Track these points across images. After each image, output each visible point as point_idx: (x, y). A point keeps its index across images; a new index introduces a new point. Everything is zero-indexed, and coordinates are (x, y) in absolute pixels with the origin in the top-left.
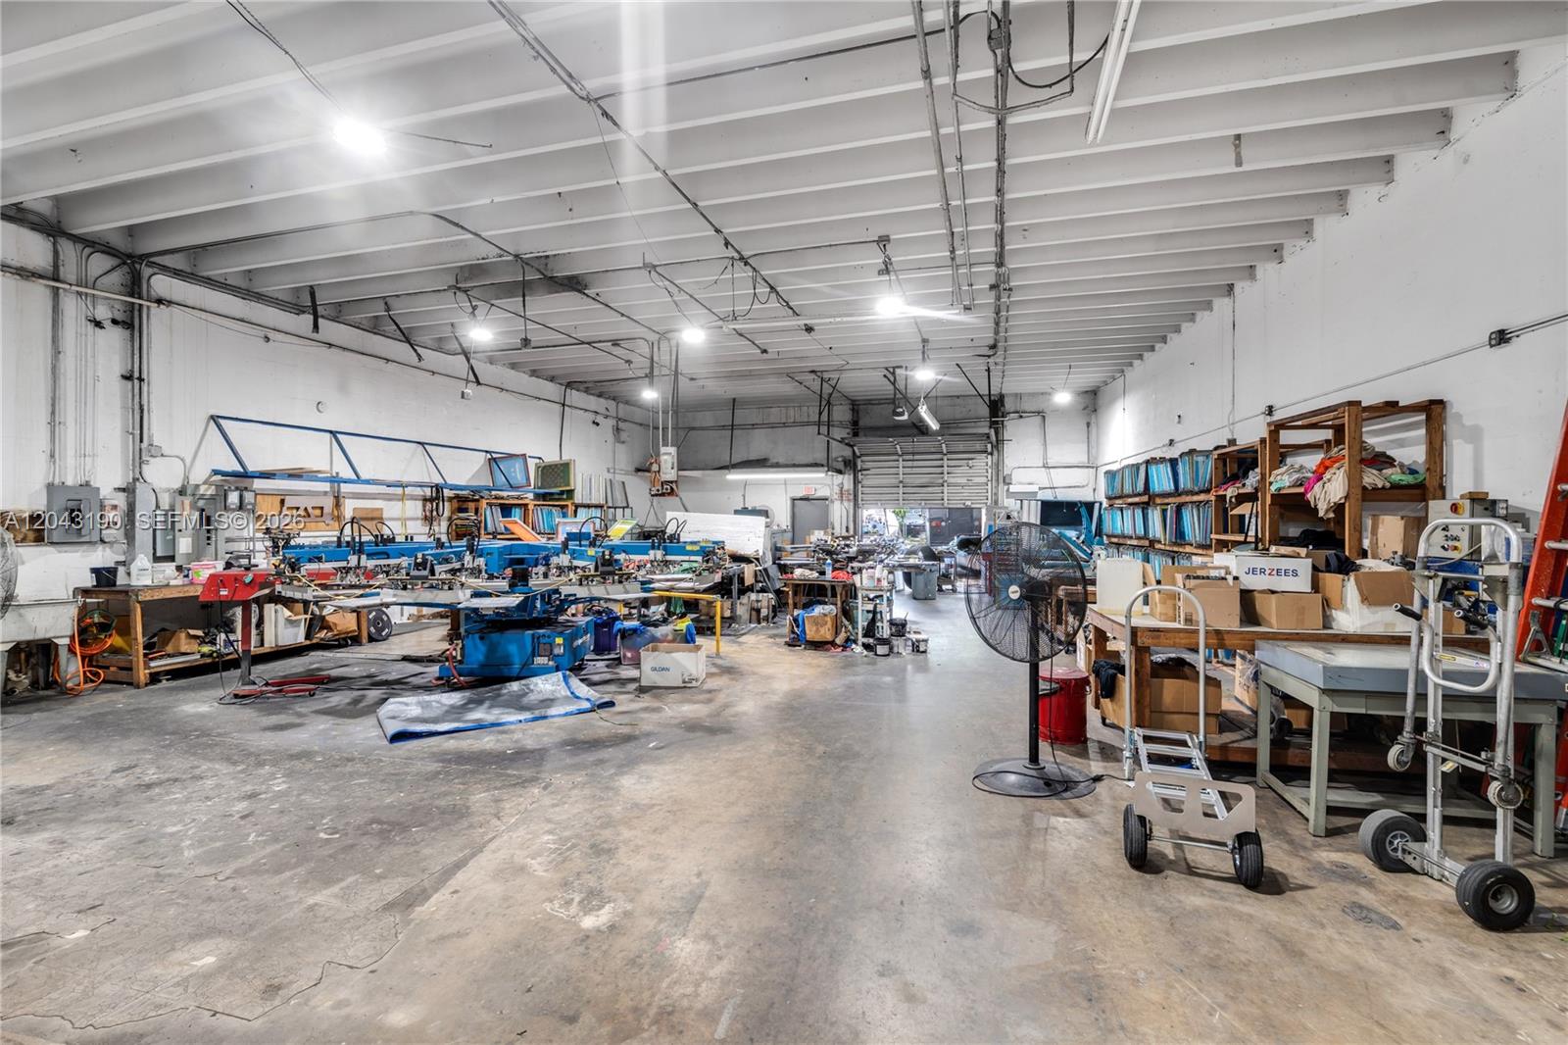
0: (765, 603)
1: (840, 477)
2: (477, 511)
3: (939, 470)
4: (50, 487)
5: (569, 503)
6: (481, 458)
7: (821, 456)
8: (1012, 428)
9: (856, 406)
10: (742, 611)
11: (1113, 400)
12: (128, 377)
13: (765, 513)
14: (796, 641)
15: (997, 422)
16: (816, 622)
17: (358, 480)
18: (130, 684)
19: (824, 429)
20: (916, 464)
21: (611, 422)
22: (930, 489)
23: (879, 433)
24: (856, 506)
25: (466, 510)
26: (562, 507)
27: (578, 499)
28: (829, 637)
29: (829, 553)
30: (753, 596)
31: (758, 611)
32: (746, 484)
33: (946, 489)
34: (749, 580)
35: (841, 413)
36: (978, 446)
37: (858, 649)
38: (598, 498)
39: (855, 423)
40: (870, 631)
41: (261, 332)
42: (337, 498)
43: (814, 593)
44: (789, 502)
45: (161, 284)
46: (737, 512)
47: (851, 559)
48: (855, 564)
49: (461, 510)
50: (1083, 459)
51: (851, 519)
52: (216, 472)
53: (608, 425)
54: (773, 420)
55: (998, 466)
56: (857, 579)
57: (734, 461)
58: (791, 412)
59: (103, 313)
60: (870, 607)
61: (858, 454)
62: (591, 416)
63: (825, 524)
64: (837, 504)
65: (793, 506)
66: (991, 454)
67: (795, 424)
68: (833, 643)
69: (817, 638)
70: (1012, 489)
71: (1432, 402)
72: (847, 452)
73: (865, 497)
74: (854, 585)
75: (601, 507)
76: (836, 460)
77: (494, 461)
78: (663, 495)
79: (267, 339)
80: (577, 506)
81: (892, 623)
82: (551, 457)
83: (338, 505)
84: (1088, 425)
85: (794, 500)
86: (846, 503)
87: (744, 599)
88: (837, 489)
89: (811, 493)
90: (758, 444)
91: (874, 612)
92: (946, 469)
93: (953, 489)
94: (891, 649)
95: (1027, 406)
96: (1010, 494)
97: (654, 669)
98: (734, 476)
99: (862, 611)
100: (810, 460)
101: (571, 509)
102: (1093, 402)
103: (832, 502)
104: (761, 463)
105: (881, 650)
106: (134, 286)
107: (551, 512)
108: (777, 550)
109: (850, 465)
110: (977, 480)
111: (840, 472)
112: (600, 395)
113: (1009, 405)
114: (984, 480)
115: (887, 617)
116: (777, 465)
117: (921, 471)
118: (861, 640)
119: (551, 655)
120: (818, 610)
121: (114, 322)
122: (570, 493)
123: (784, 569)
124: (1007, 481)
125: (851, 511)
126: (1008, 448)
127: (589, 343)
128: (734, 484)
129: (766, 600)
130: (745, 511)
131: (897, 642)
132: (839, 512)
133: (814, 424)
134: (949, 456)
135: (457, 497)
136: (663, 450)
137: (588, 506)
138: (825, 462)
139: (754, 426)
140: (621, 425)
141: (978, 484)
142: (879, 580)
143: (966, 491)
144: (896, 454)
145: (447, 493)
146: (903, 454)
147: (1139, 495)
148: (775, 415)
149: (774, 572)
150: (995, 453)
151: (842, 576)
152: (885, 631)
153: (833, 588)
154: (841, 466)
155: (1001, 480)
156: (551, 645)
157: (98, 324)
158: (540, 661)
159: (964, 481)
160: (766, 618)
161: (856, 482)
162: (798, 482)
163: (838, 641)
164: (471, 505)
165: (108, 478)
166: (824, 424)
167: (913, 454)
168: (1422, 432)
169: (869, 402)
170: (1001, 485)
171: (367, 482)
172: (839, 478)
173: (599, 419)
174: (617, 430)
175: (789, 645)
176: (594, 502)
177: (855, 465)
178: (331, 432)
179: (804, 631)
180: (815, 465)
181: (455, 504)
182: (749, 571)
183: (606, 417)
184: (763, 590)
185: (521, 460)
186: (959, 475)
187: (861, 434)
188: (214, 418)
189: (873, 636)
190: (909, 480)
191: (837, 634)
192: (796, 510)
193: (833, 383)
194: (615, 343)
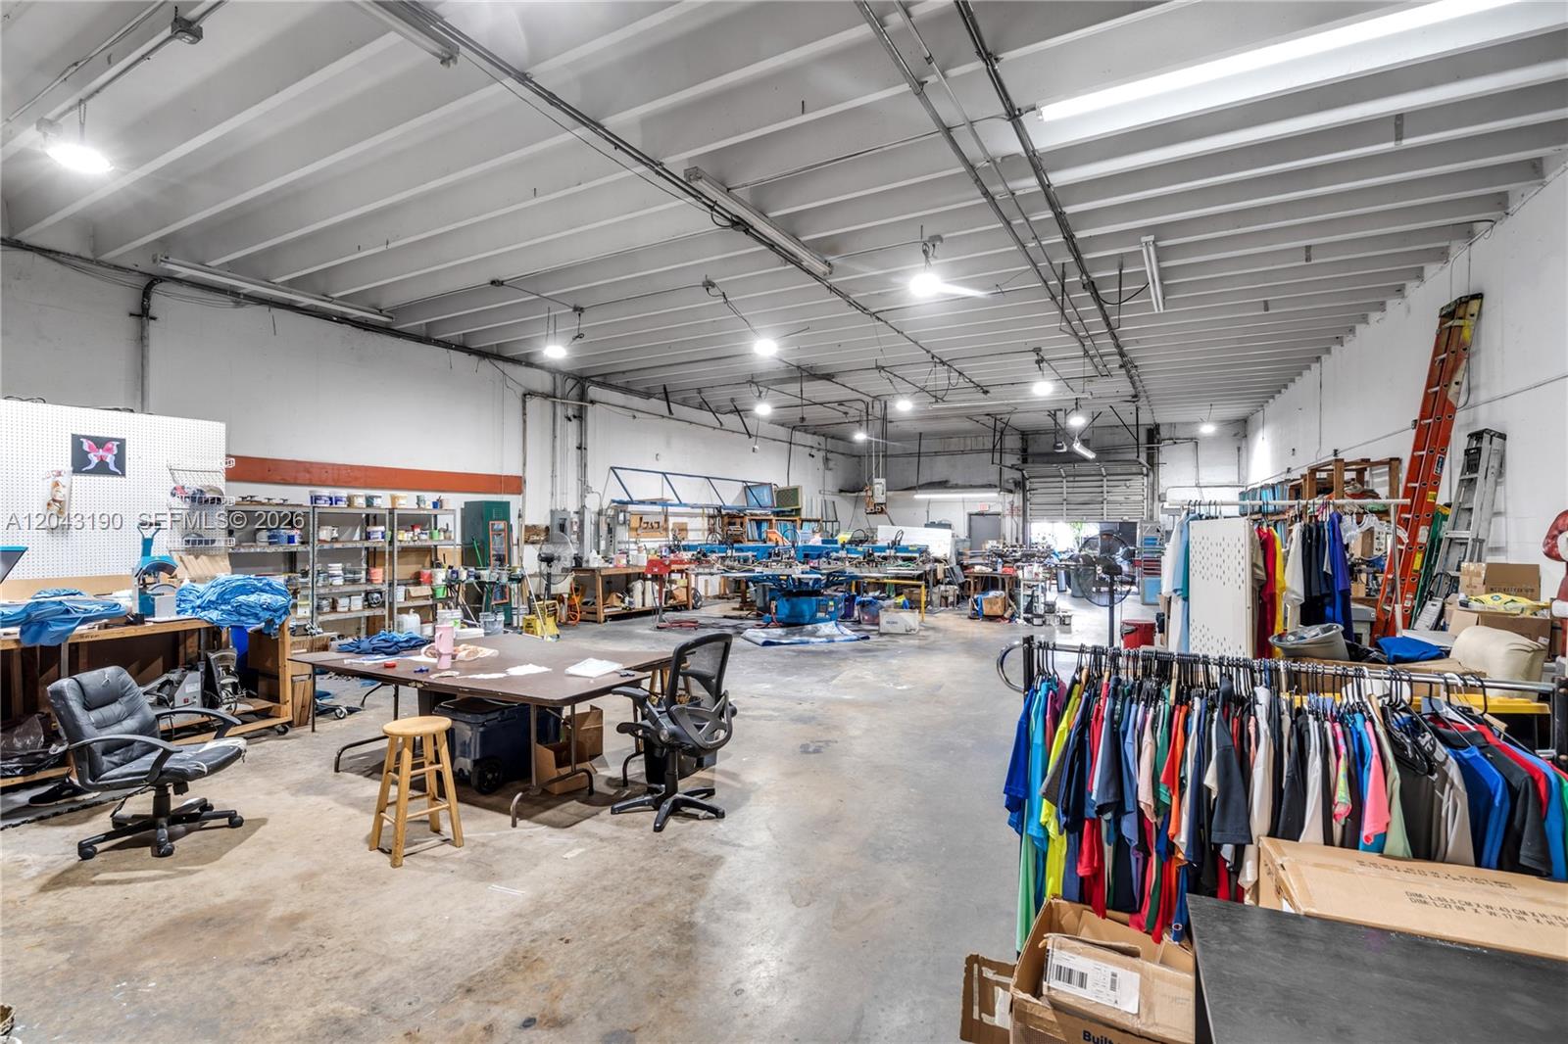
0: (951, 593)
1: (1011, 495)
2: (742, 524)
3: (1099, 490)
4: (552, 512)
5: (797, 518)
6: (740, 485)
7: (994, 479)
8: (1167, 454)
9: (1025, 435)
10: (935, 598)
11: (1257, 430)
12: (579, 448)
13: (948, 526)
14: (976, 615)
15: (1153, 448)
16: (991, 602)
17: (681, 504)
18: (595, 622)
19: (997, 456)
20: (1076, 484)
21: (822, 454)
22: (1091, 506)
23: (1046, 459)
24: (1025, 521)
25: (734, 524)
26: (792, 521)
27: (803, 516)
28: (1000, 613)
29: (1000, 556)
30: (943, 587)
31: (946, 598)
32: (929, 502)
33: (1105, 506)
34: (940, 576)
35: (1012, 442)
36: (1134, 469)
37: (1020, 621)
38: (816, 515)
39: (1024, 450)
40: (1028, 610)
41: (631, 413)
42: (666, 516)
43: (989, 583)
44: (966, 517)
45: (593, 392)
46: (926, 526)
47: (1017, 561)
48: (1019, 564)
49: (730, 524)
50: (1234, 479)
51: (1021, 531)
52: (613, 501)
53: (820, 455)
54: (952, 448)
55: (1153, 487)
56: (1020, 573)
57: (920, 483)
58: (969, 442)
59: (570, 413)
60: (1029, 592)
61: (1026, 475)
62: (808, 450)
63: (998, 535)
64: (1008, 519)
65: (970, 520)
66: (1147, 475)
67: (972, 451)
68: (1002, 617)
69: (991, 614)
70: (1166, 505)
71: (1391, 459)
72: (1017, 475)
73: (1033, 513)
74: (1017, 577)
75: (818, 521)
76: (1007, 481)
77: (748, 488)
78: (875, 513)
79: (634, 417)
80: (803, 521)
81: (1046, 604)
82: (782, 484)
83: (666, 520)
84: (1239, 449)
85: (970, 515)
86: (1016, 518)
87: (936, 590)
88: (1008, 506)
89: (986, 509)
90: (939, 469)
91: (1032, 596)
92: (1105, 489)
93: (1111, 506)
94: (1044, 622)
95: (1180, 433)
96: (1164, 511)
97: (888, 622)
98: (920, 496)
99: (1023, 593)
100: (985, 482)
101: (799, 522)
102: (1240, 430)
103: (1004, 517)
104: (942, 485)
105: (1036, 621)
106: (582, 396)
107: (785, 526)
108: (959, 554)
109: (1020, 485)
110: (1133, 498)
111: (1011, 491)
112: (814, 434)
113: (1164, 433)
114: (1141, 498)
115: (1042, 600)
116: (956, 487)
117: (1085, 489)
118: (1023, 615)
119: (826, 612)
120: (992, 594)
121: (575, 417)
122: (798, 511)
123: (964, 568)
124: (1162, 499)
125: (1021, 525)
126: (1162, 470)
127: (821, 404)
128: (919, 503)
129: (952, 591)
130: (932, 525)
131: (1049, 618)
132: (1009, 525)
133: (988, 451)
134: (1109, 478)
135: (728, 514)
136: (876, 480)
137: (809, 521)
138: (998, 484)
139: (936, 453)
140: (829, 455)
141: (1135, 502)
142: (1036, 574)
143: (1124, 507)
144: (1061, 476)
145: (724, 512)
146: (1067, 476)
147: (1257, 513)
148: (955, 444)
149: (957, 570)
150: (1151, 474)
151: (1009, 571)
152: (1040, 609)
153: (1003, 579)
154: (1012, 487)
155: (1156, 498)
156: (827, 605)
157: (569, 420)
158: (820, 615)
159: (1122, 499)
160: (952, 604)
161: (1025, 500)
162: (975, 501)
163: (1006, 616)
164: (738, 521)
165: (572, 506)
166: (997, 449)
167: (1075, 476)
168: (1387, 478)
169: (1037, 432)
170: (1156, 503)
171: (686, 505)
172: (1010, 497)
173: (814, 452)
174: (826, 460)
175: (970, 618)
176: (814, 517)
177: (1024, 486)
178: (664, 474)
179: (981, 608)
180: (989, 486)
181: (726, 520)
182: (940, 568)
183: (819, 450)
184: (950, 583)
185: (768, 487)
186: (1118, 494)
187: (1030, 460)
188: (612, 468)
189: (1031, 613)
190: (1072, 498)
191: (1005, 610)
192: (973, 524)
193: (1005, 421)
194: (841, 403)
